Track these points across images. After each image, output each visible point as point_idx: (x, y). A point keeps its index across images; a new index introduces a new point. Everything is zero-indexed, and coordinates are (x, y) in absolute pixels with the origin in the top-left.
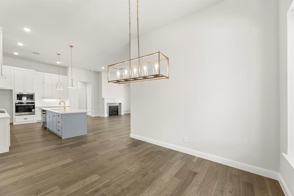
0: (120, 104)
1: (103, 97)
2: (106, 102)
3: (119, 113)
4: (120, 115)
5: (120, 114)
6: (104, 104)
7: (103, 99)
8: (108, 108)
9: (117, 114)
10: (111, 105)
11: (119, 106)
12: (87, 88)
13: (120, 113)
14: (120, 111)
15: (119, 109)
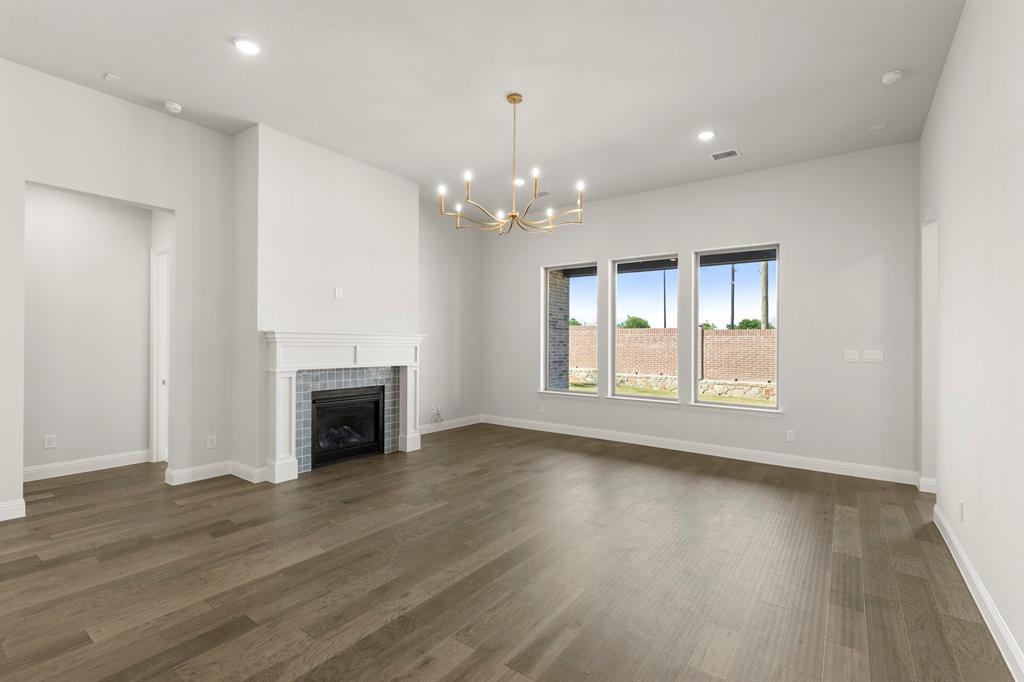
0: (397, 371)
1: (264, 324)
2: (288, 363)
3: (387, 439)
4: (398, 454)
5: (395, 442)
6: (268, 377)
7: (267, 340)
8: (308, 408)
9: (376, 446)
10: (332, 385)
11: (388, 386)
12: (154, 259)
13: (396, 433)
14: (396, 426)
15: (388, 406)
